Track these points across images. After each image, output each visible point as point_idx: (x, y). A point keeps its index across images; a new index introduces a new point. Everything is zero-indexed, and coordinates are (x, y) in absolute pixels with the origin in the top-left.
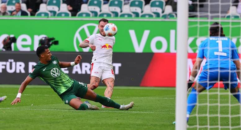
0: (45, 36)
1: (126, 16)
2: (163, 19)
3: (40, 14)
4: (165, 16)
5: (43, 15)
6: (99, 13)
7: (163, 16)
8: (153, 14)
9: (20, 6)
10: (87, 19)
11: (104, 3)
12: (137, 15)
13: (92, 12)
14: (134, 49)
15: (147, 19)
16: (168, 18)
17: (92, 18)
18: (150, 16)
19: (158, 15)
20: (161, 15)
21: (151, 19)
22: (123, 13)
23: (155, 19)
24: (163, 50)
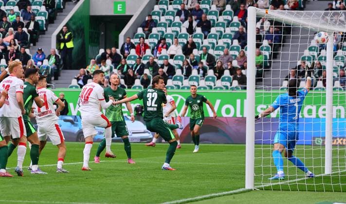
0: (139, 104)
1: (202, 89)
2: (231, 91)
3: (135, 88)
4: (232, 89)
5: (137, 88)
6: (181, 86)
7: (231, 89)
8: (223, 87)
9: (119, 81)
10: (172, 91)
11: (185, 79)
12: (211, 87)
13: (176, 85)
14: (208, 114)
15: (218, 91)
16: (235, 90)
17: (175, 90)
18: (221, 88)
19: (227, 88)
20: (230, 87)
21: (222, 91)
22: (200, 86)
23: (224, 91)
24: (231, 115)
